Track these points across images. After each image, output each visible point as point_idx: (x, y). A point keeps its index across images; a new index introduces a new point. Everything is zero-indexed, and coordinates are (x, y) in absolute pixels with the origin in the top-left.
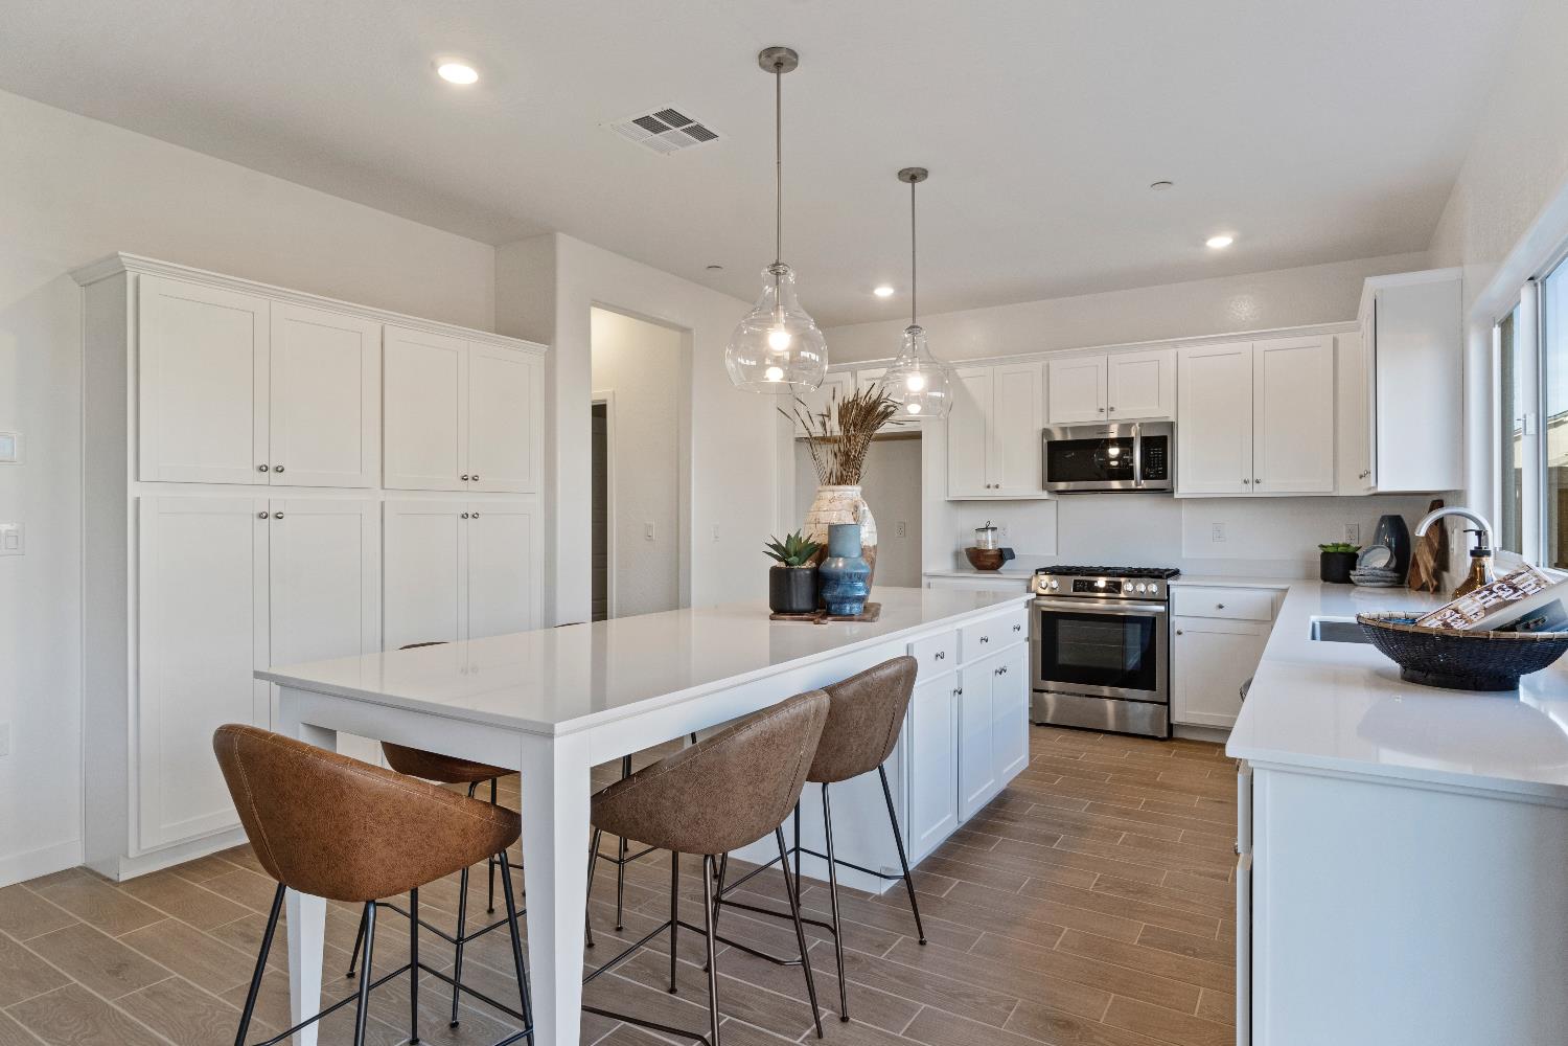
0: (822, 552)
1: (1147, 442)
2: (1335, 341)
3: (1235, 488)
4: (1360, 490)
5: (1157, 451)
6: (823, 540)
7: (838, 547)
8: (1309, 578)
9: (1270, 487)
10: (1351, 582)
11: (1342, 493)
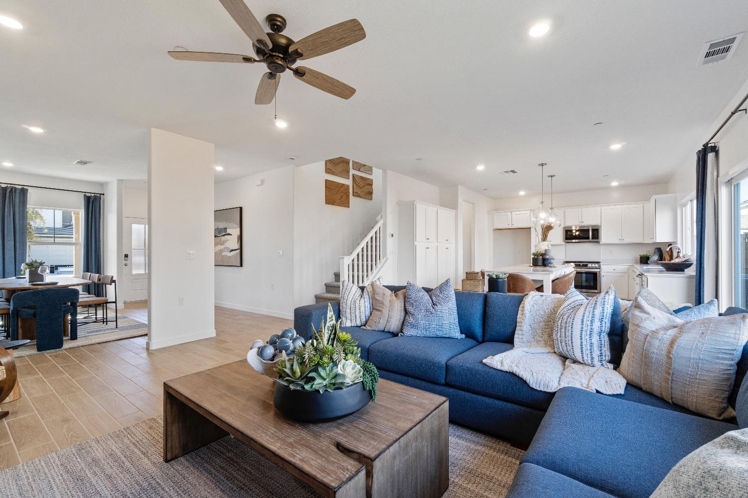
0: (543, 255)
1: (593, 230)
2: (643, 206)
3: (618, 242)
4: (651, 242)
5: (596, 232)
6: (544, 252)
7: (548, 253)
8: (636, 263)
9: (626, 241)
10: (648, 264)
11: (646, 242)
